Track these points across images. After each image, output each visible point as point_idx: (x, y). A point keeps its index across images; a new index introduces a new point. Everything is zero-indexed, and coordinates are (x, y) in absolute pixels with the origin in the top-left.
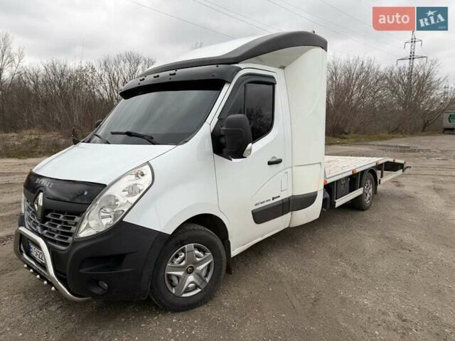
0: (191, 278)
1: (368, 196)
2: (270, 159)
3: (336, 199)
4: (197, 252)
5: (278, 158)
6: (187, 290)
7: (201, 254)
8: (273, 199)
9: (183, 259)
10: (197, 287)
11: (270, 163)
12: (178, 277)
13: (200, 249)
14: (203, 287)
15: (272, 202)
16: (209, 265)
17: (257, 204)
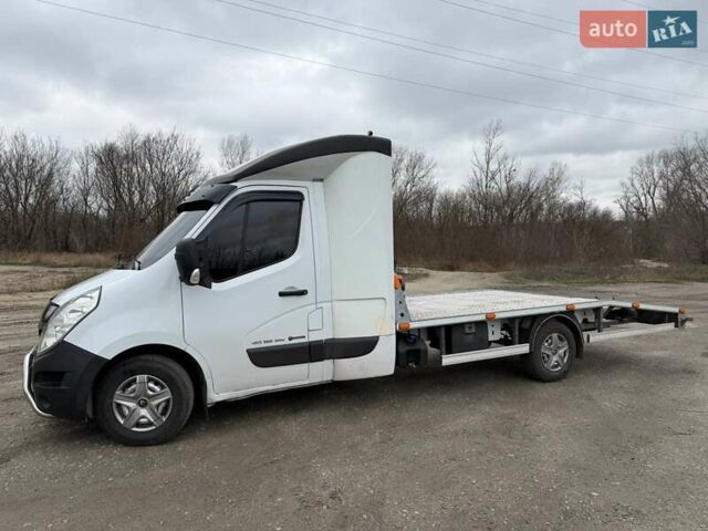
0: (144, 412)
1: (555, 358)
2: (282, 290)
3: (447, 353)
4: (151, 385)
5: (301, 288)
6: (138, 425)
7: (157, 388)
8: (290, 339)
9: (134, 391)
10: (150, 424)
11: (281, 294)
12: (128, 407)
13: (156, 383)
14: (158, 424)
15: (287, 342)
16: (168, 401)
17: (256, 343)
